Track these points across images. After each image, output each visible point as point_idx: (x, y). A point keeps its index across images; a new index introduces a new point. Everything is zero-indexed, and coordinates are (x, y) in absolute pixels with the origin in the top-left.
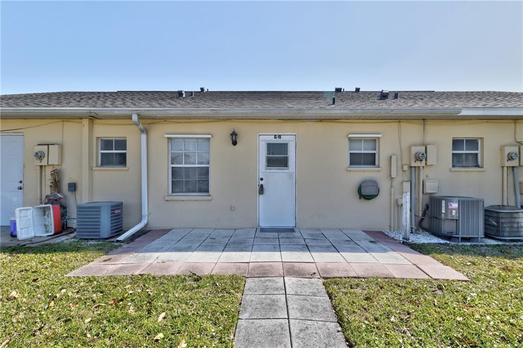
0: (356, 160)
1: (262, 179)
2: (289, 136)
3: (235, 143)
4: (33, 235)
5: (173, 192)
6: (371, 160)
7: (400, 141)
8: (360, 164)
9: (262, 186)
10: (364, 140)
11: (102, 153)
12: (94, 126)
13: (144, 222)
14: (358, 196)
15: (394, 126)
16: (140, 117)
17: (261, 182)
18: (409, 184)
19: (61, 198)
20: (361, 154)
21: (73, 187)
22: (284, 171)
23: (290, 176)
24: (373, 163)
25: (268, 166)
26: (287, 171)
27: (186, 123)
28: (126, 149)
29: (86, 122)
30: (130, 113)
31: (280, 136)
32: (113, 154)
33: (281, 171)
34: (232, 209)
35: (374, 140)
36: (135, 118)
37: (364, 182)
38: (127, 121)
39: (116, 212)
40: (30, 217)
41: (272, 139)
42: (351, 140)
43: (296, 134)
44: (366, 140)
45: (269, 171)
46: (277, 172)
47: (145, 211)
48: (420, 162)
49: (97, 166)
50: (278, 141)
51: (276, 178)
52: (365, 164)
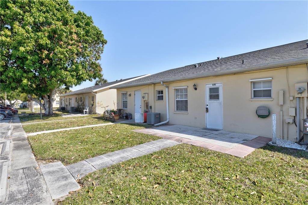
0: (256, 94)
1: (207, 105)
2: (219, 84)
3: (196, 89)
4: (139, 122)
5: (177, 110)
6: (268, 94)
7: (288, 81)
8: (261, 97)
9: (207, 109)
10: (263, 82)
11: (158, 96)
12: (156, 86)
13: (168, 121)
14: (257, 116)
15: (283, 71)
16: (163, 82)
17: (207, 107)
18: (294, 109)
19: (147, 111)
20: (261, 90)
21: (151, 107)
22: (217, 101)
23: (220, 104)
24: (270, 96)
25: (210, 99)
26: (219, 101)
27: (179, 82)
28: (163, 94)
29: (153, 85)
30: (160, 81)
31: (215, 84)
32: (160, 96)
33: (216, 101)
34: (196, 118)
35: (270, 82)
36: (162, 83)
37: (258, 107)
38: (159, 84)
39: (157, 116)
40: (139, 116)
41: (211, 86)
42: (254, 83)
43: (222, 82)
44: (264, 82)
45: (210, 101)
46: (214, 102)
47: (168, 117)
48: (300, 94)
49: (156, 100)
50: (214, 87)
51: (214, 105)
52: (264, 96)
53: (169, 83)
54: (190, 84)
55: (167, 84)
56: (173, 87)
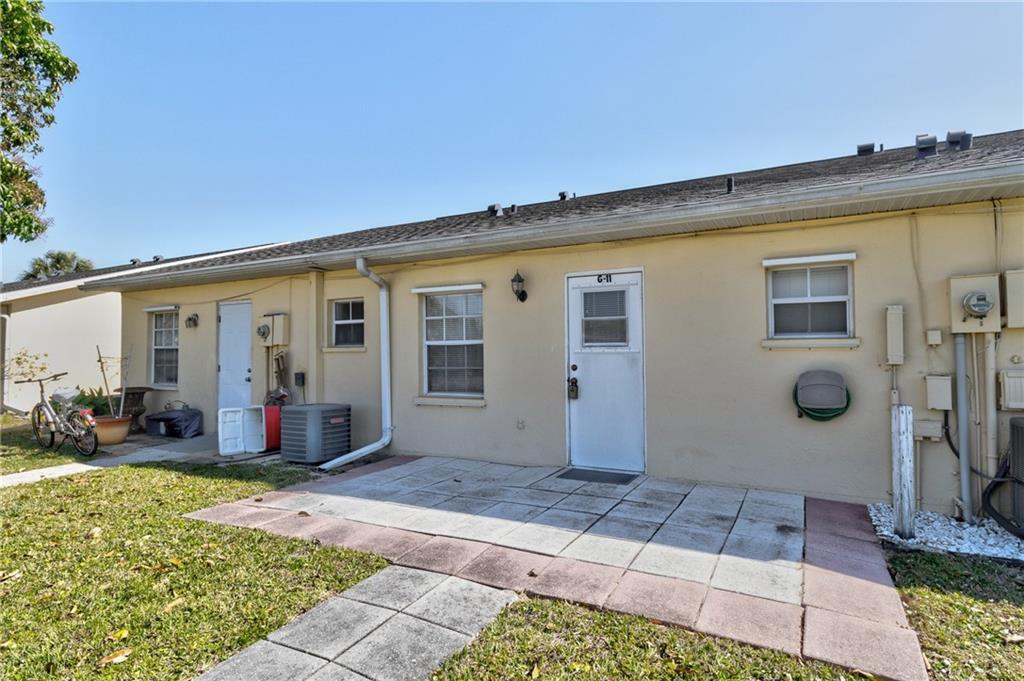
0: (787, 320)
1: (575, 368)
2: (628, 273)
3: (522, 296)
4: (242, 449)
5: (430, 389)
6: (833, 319)
7: (916, 266)
8: (804, 331)
9: (573, 383)
10: (812, 271)
11: (337, 326)
12: (326, 282)
13: (386, 440)
14: (794, 411)
15: (899, 227)
16: (369, 262)
17: (574, 374)
18: (947, 383)
19: (284, 396)
21: (301, 378)
22: (619, 350)
23: (632, 360)
24: (842, 328)
25: (587, 341)
26: (626, 350)
27: (444, 265)
28: (363, 318)
29: (313, 276)
30: (352, 256)
31: (609, 277)
32: (349, 325)
33: (612, 350)
34: (521, 426)
35: (843, 269)
36: (360, 264)
37: (803, 376)
38: (350, 272)
39: (333, 421)
40: (240, 423)
41: (592, 284)
42: (774, 273)
43: (641, 269)
44: (818, 270)
45: (588, 350)
46: (604, 353)
47: (387, 423)
48: (978, 320)
49: (330, 346)
50: (605, 287)
51: (603, 366)
52: (815, 330)
53: (393, 267)
54: (498, 273)
55: (387, 270)
56: (411, 286)
